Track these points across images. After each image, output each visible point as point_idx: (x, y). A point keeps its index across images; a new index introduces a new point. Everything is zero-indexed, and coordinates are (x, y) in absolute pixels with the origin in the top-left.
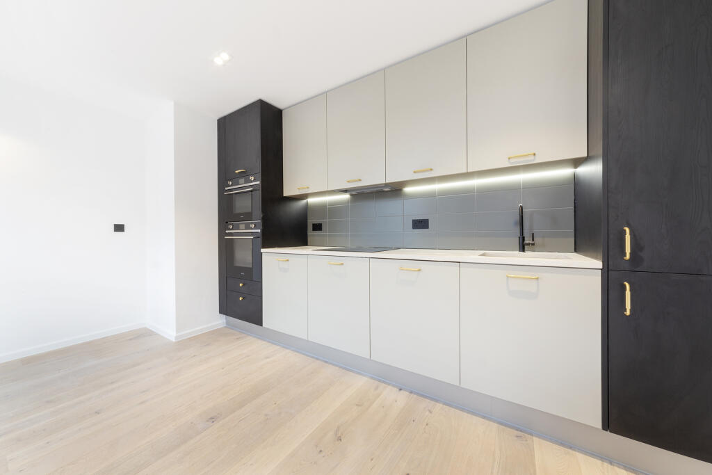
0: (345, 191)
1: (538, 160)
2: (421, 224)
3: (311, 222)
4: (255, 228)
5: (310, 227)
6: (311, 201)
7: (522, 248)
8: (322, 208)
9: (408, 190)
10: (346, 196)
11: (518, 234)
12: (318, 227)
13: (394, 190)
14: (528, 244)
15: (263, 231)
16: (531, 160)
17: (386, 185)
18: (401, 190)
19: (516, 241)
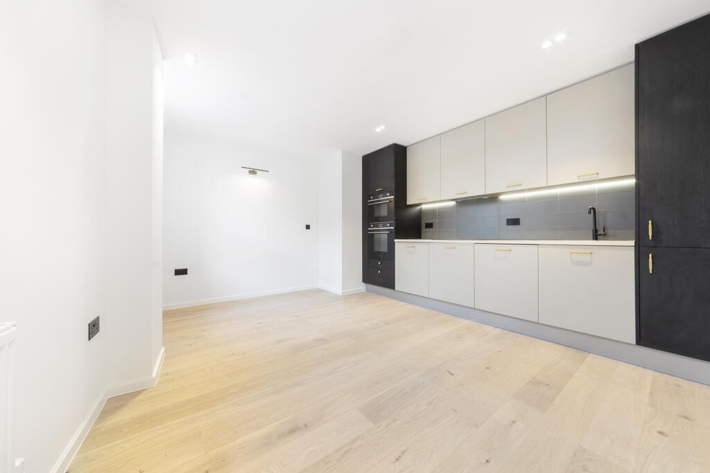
0: (453, 200)
1: (600, 177)
2: (514, 222)
3: (424, 222)
4: (390, 226)
5: (423, 226)
6: (424, 207)
7: (596, 238)
8: (433, 212)
9: (502, 197)
10: (453, 203)
11: (592, 227)
12: (429, 226)
13: (493, 198)
14: (600, 235)
15: (395, 228)
16: (595, 177)
17: (485, 195)
18: (497, 197)
19: (591, 233)
